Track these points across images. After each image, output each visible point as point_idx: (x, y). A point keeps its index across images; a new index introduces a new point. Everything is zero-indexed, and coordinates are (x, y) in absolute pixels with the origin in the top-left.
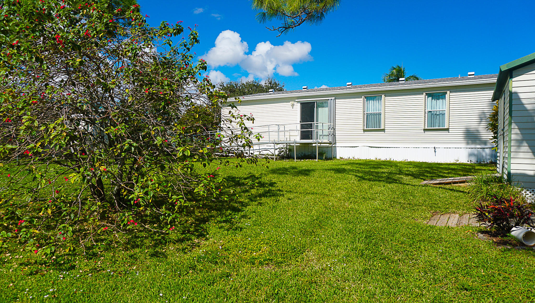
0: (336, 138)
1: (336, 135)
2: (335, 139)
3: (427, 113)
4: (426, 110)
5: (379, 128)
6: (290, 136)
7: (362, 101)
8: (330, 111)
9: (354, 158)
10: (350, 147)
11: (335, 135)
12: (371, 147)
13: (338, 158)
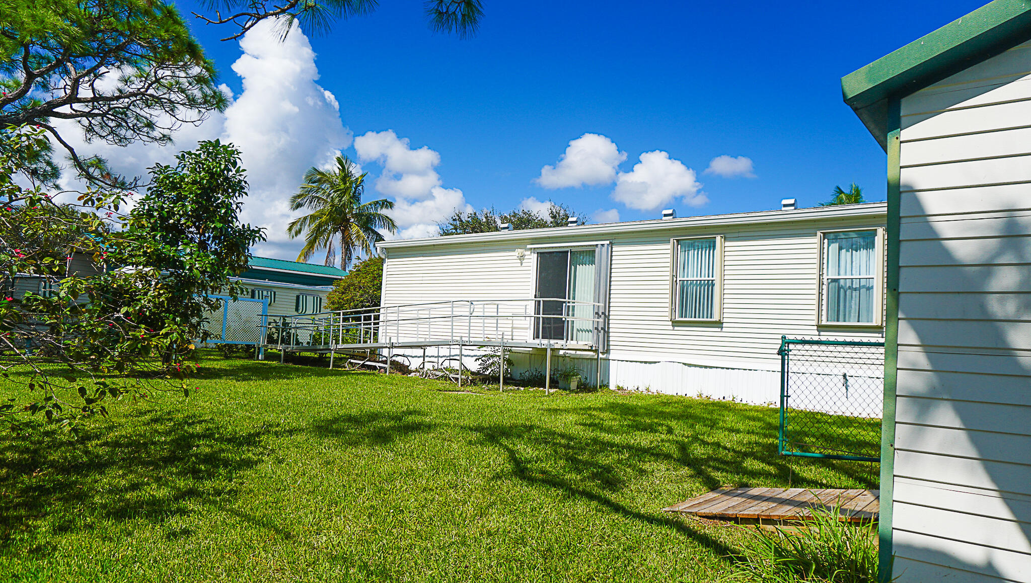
0: (611, 339)
1: (611, 330)
2: (608, 341)
3: (825, 282)
4: (825, 277)
5: (709, 319)
6: (513, 328)
7: (669, 251)
8: (598, 273)
9: (648, 390)
10: (641, 362)
11: (608, 332)
12: (690, 365)
13: (612, 387)
